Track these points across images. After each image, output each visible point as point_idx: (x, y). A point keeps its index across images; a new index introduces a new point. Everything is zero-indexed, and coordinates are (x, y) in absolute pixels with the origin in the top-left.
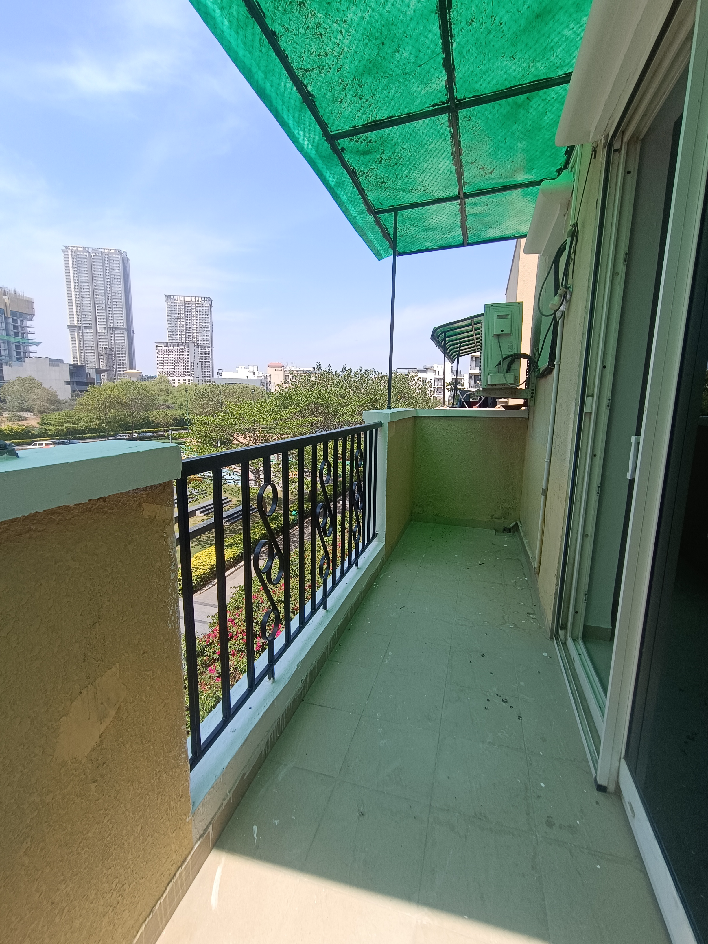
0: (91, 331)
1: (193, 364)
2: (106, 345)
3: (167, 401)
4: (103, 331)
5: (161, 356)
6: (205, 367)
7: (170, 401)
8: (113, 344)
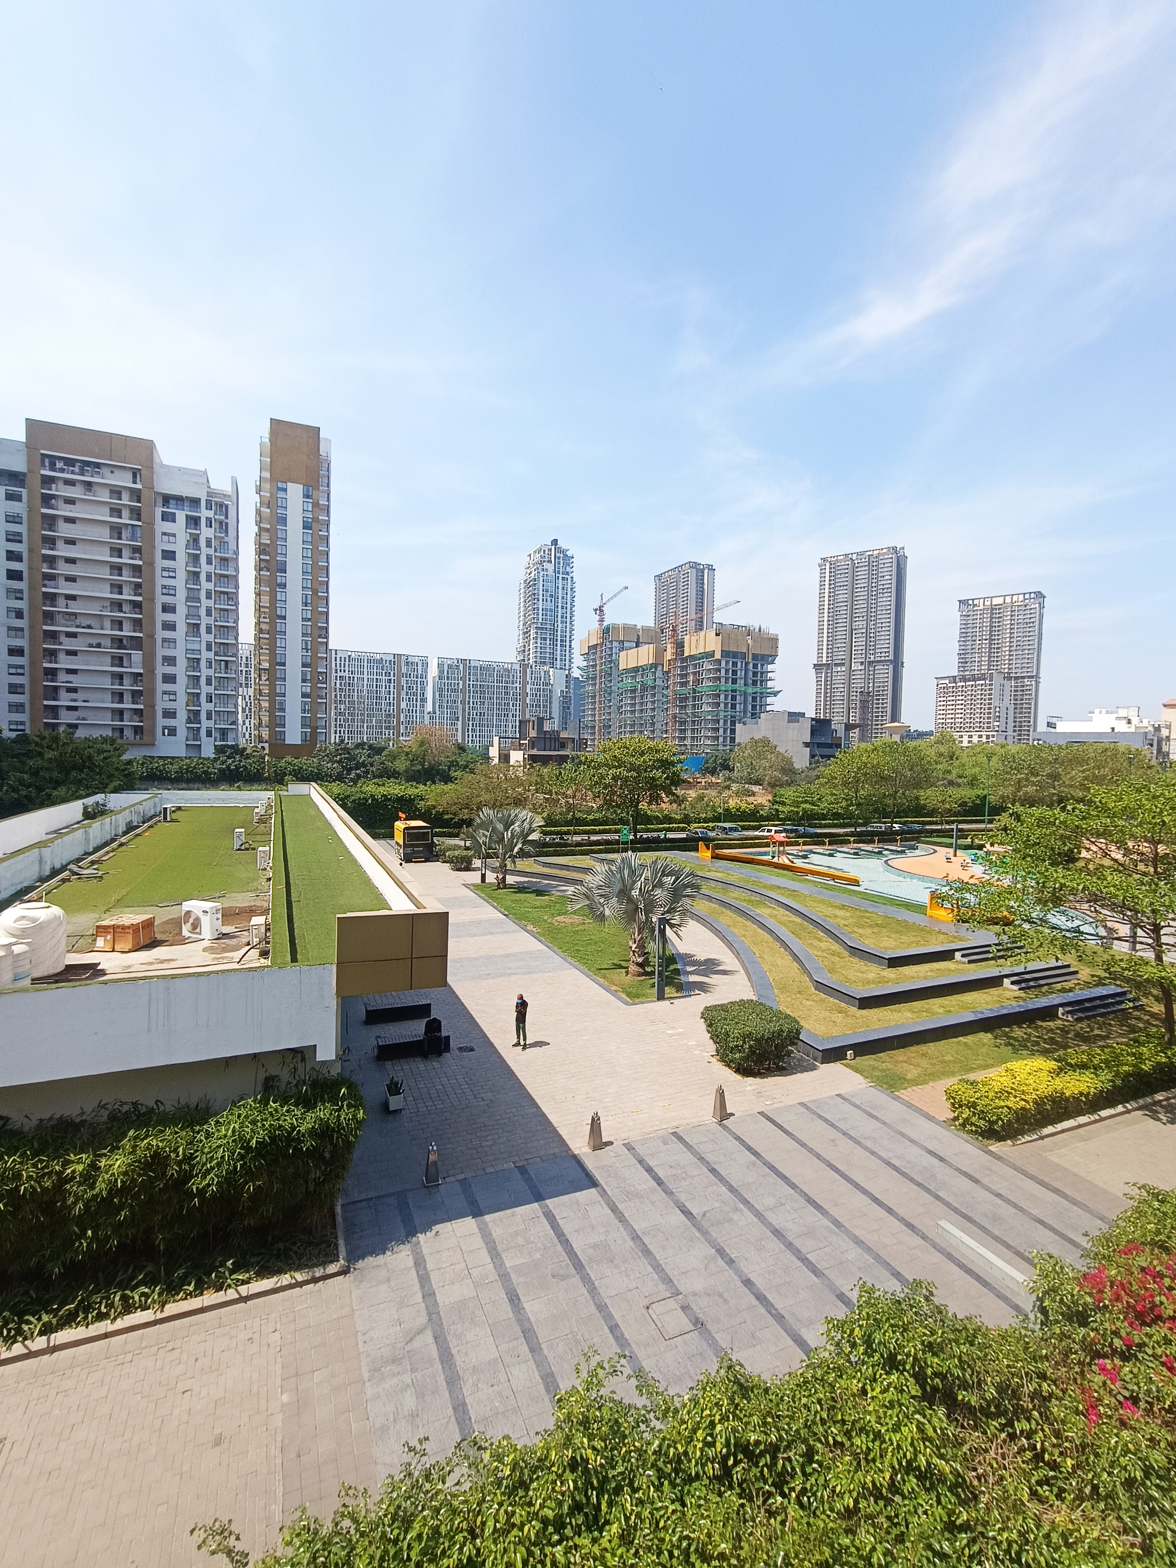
0: (844, 669)
1: (998, 709)
2: (861, 688)
3: (949, 772)
4: (860, 668)
5: (942, 699)
6: (1021, 713)
7: (954, 772)
8: (871, 685)
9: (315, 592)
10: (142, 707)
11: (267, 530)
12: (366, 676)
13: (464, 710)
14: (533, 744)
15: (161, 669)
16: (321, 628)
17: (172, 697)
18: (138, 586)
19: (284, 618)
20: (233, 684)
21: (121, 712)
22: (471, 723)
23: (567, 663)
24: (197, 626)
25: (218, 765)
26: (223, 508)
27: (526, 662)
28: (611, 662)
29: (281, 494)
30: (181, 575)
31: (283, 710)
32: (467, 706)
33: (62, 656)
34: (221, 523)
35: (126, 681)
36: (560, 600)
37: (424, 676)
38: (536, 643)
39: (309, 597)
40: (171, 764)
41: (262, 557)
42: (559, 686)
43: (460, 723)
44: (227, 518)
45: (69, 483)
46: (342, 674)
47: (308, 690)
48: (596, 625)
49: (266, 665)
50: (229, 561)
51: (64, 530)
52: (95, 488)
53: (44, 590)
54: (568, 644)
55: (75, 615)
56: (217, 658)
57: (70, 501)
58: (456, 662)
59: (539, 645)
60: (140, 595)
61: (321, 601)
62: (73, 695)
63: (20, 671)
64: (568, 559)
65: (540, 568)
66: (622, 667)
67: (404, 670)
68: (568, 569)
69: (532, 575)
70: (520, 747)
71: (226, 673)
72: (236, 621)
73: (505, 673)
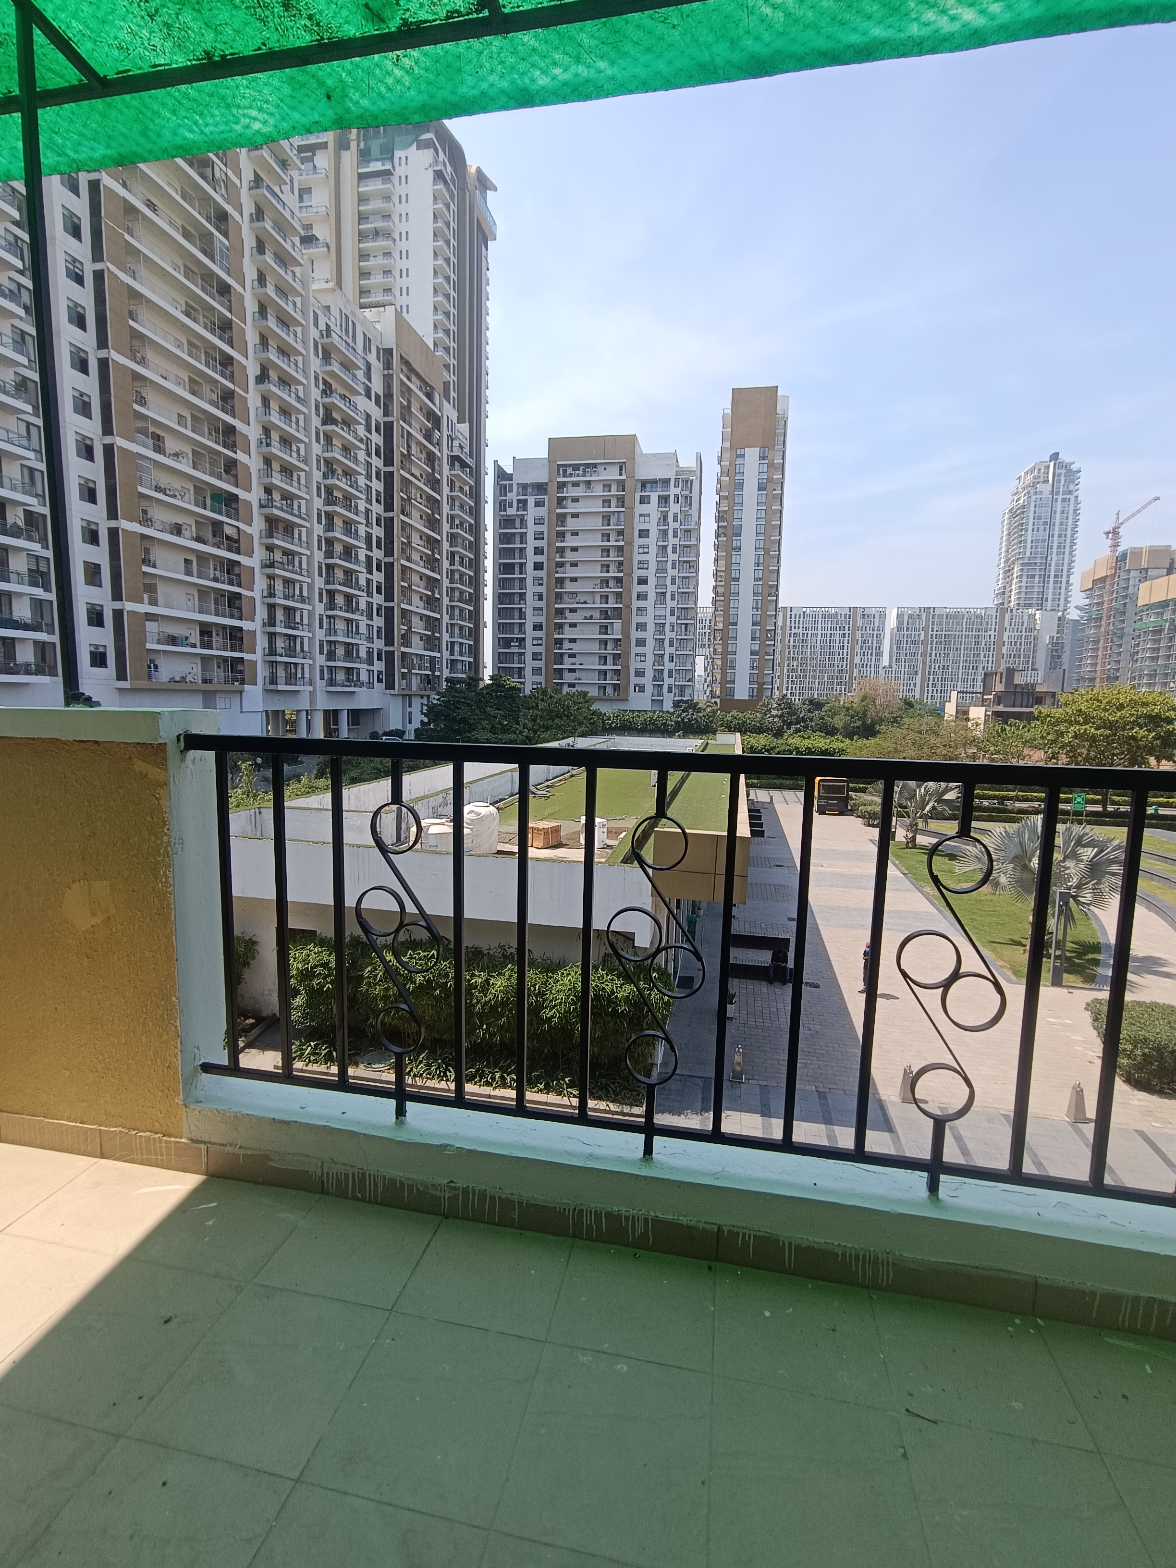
9: (767, 551)
10: (619, 667)
11: (726, 498)
12: (819, 632)
13: (924, 663)
14: (999, 699)
15: (635, 635)
16: (771, 586)
17: (643, 659)
18: (621, 563)
19: (738, 579)
20: (690, 645)
21: (605, 672)
22: (931, 677)
23: (1062, 602)
24: (664, 594)
25: (674, 718)
26: (688, 483)
27: (1006, 606)
28: (1125, 597)
29: (739, 461)
30: (653, 550)
31: (733, 667)
32: (928, 659)
33: (566, 628)
34: (686, 498)
35: (609, 646)
36: (1057, 527)
37: (881, 628)
38: (1021, 582)
39: (761, 557)
40: (639, 717)
41: (720, 524)
42: (1046, 632)
43: (918, 678)
44: (691, 492)
45: (576, 484)
46: (796, 631)
47: (757, 648)
48: (1107, 552)
49: (720, 626)
50: (691, 532)
51: (572, 524)
52: (593, 485)
53: (557, 575)
54: (1064, 579)
55: (576, 593)
56: (679, 622)
57: (576, 500)
58: (918, 612)
59: (1024, 584)
60: (622, 571)
61: (773, 560)
62: (573, 660)
63: (540, 642)
64: (1071, 474)
65: (1032, 492)
66: (1140, 603)
67: (859, 623)
68: (1071, 487)
69: (1021, 501)
70: (983, 703)
71: (686, 635)
72: (696, 587)
73: (978, 620)
